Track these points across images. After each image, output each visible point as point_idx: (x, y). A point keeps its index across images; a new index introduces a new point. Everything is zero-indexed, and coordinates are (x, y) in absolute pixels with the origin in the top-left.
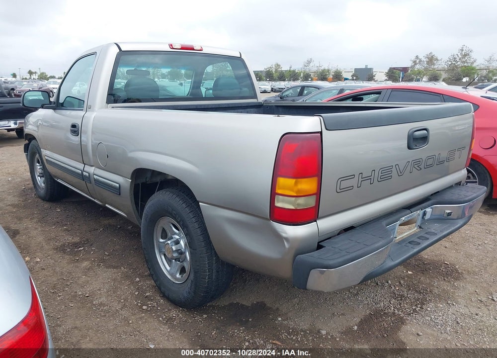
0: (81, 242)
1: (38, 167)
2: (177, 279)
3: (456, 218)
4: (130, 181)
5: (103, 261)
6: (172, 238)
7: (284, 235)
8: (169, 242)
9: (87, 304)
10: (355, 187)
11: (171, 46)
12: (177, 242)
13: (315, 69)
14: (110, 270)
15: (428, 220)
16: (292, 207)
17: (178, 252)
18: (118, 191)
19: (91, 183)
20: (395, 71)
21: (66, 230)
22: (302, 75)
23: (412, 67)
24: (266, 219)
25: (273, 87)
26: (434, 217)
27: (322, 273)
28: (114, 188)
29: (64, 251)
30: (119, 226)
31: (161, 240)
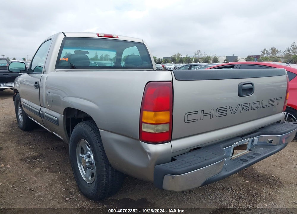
0: (38, 156)
1: (20, 109)
2: (89, 181)
3: (275, 145)
4: (63, 116)
5: (49, 168)
6: (86, 153)
7: (148, 151)
8: (84, 156)
9: (31, 195)
10: (199, 119)
11: (98, 35)
12: (89, 156)
13: (202, 56)
14: (51, 174)
15: (256, 145)
16: (153, 132)
17: (89, 163)
18: (57, 122)
19: (44, 118)
20: (251, 57)
21: (31, 148)
22: (193, 60)
23: (262, 55)
24: (137, 140)
25: (175, 67)
26: (259, 144)
27: (173, 177)
28: (55, 120)
29: (26, 161)
30: (63, 147)
31: (81, 155)
